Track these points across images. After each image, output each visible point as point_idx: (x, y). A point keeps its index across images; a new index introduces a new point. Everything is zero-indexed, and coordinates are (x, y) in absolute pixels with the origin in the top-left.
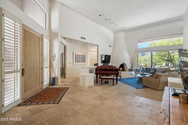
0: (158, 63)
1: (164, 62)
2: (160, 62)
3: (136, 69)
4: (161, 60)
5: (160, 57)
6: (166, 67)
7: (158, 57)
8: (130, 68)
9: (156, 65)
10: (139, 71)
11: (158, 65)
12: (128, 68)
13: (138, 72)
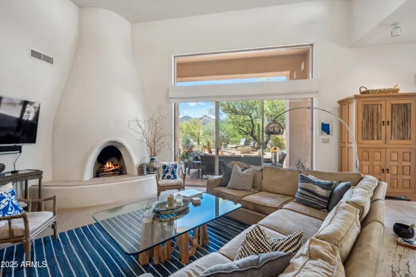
0: (231, 139)
1: (241, 136)
2: (235, 136)
3: (164, 167)
4: (237, 133)
5: (236, 127)
6: (247, 147)
7: (232, 126)
8: (147, 161)
9: (228, 143)
10: (173, 173)
11: (233, 143)
12: (136, 162)
13: (169, 178)
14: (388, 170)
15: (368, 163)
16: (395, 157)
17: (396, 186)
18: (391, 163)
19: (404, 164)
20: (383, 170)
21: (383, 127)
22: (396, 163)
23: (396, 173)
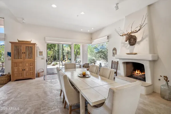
14: (25, 69)
15: (17, 68)
16: (27, 65)
17: (28, 75)
18: (26, 67)
19: (31, 67)
20: (23, 70)
21: (23, 55)
22: (28, 67)
23: (28, 70)
